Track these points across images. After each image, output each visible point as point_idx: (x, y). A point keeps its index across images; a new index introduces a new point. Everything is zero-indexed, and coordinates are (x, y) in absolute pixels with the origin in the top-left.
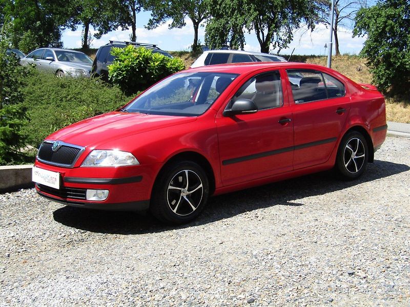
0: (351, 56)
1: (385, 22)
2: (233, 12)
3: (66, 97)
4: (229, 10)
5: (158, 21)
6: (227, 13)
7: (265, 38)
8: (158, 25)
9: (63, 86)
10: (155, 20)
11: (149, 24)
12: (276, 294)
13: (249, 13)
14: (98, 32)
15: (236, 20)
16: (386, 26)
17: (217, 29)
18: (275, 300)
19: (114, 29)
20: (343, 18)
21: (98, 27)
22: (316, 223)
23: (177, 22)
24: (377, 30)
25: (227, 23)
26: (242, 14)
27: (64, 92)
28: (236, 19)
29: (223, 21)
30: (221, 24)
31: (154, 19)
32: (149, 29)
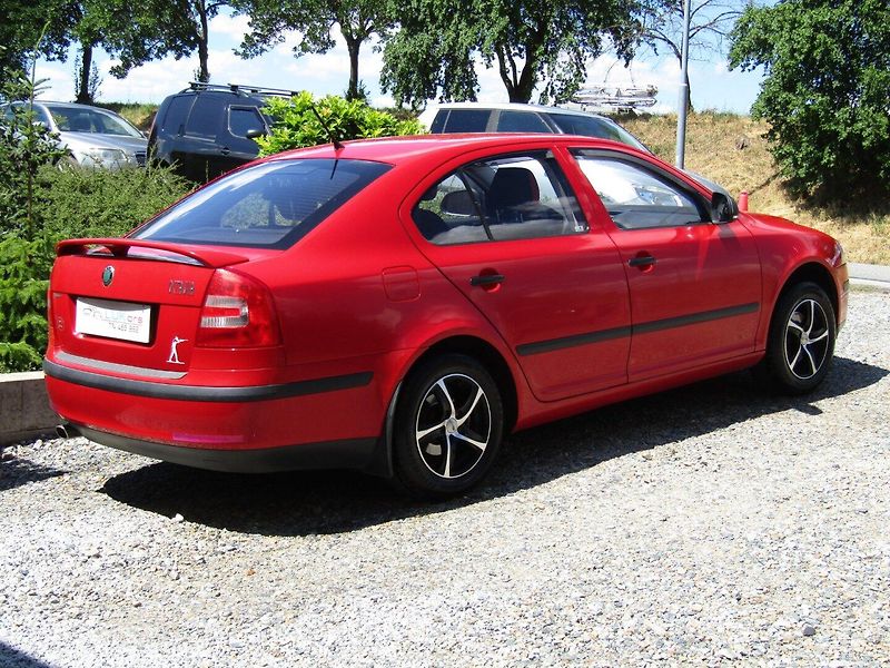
0: (722, 115)
1: (813, 38)
2: (448, 18)
3: (97, 215)
4: (441, 11)
5: (264, 39)
6: (434, 19)
7: (519, 76)
8: (265, 46)
9: (84, 189)
10: (259, 35)
11: (243, 45)
12: (853, 616)
13: (487, 18)
14: (120, 63)
15: (458, 36)
16: (813, 48)
17: (412, 58)
18: (857, 628)
19: (158, 57)
20: (699, 28)
21: (120, 52)
22: (841, 473)
23: (315, 40)
24: (792, 57)
25: (436, 42)
26: (471, 23)
27: (91, 203)
28: (457, 33)
29: (424, 37)
30: (421, 46)
31: (255, 34)
32: (245, 56)
